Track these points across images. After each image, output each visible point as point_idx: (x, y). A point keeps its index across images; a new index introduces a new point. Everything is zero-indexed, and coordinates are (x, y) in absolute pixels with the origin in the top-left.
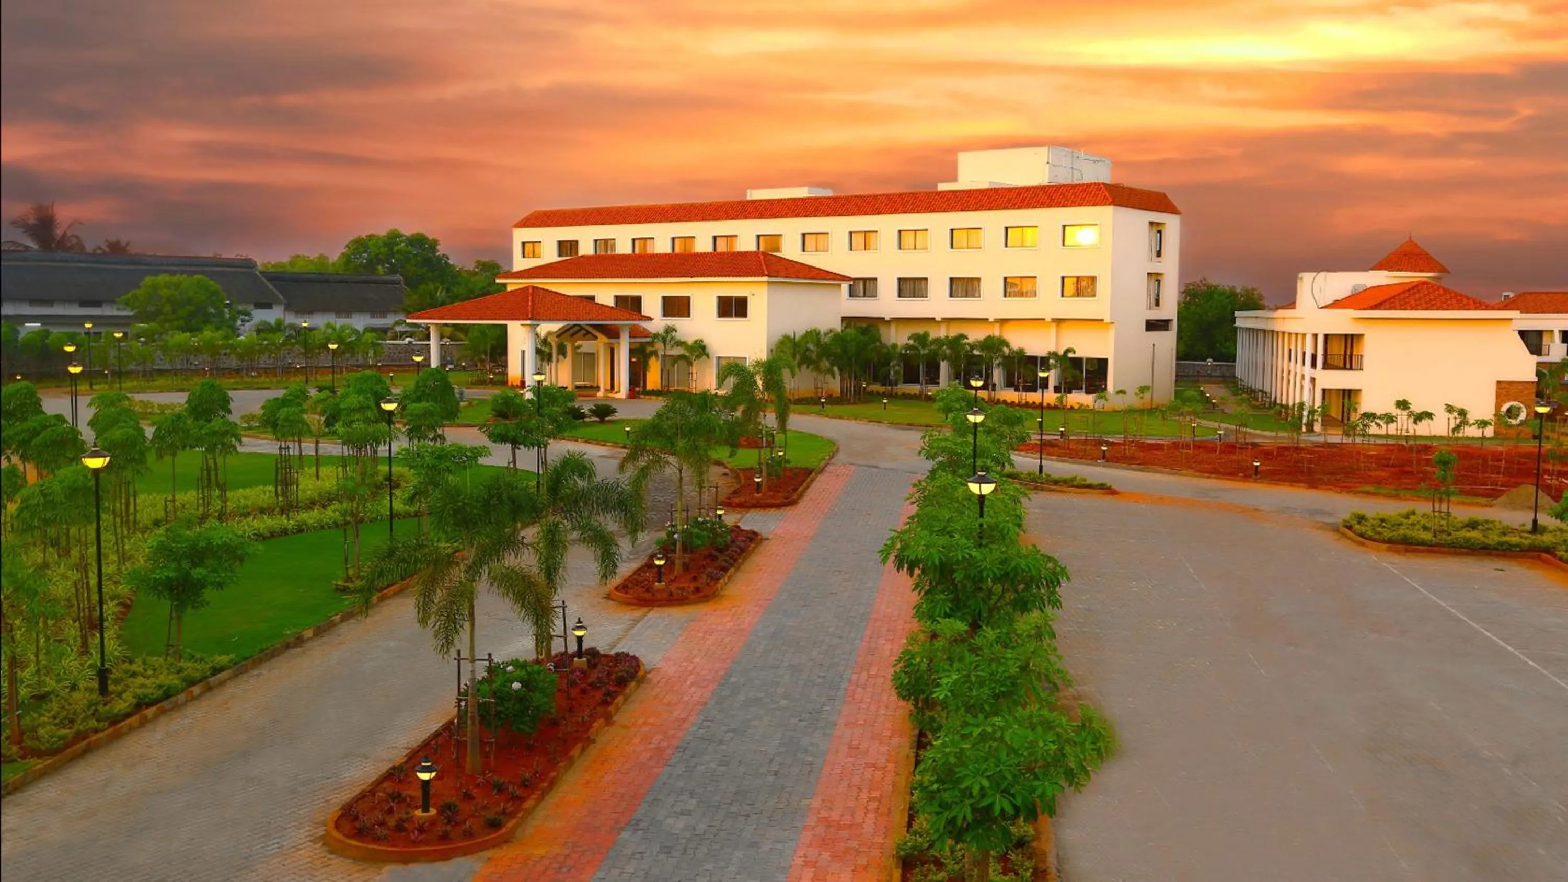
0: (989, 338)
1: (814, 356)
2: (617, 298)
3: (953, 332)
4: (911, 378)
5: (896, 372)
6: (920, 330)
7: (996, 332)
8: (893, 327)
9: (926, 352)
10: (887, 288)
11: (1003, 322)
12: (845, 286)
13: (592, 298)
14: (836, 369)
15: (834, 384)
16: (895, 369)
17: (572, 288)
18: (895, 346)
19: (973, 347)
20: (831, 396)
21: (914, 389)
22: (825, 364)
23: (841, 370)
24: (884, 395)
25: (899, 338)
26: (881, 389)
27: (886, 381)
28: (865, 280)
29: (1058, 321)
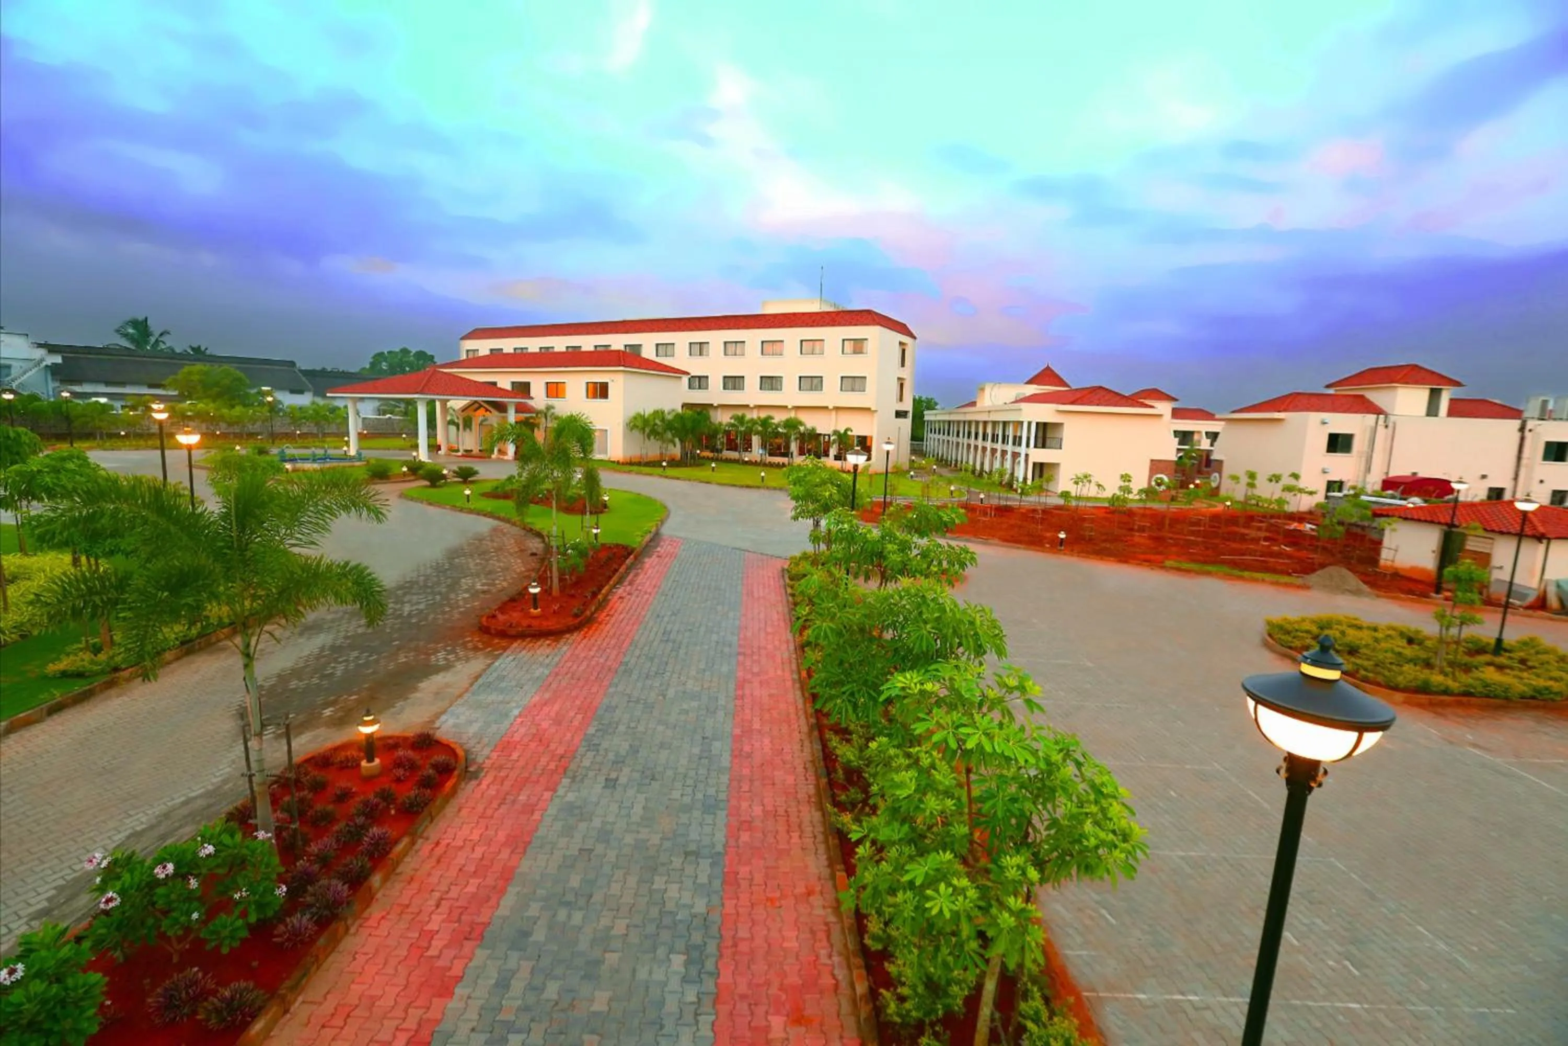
0: (787, 421)
1: (660, 430)
2: (513, 383)
3: (763, 415)
4: (732, 446)
5: (722, 443)
6: (739, 413)
7: (792, 415)
8: (719, 411)
9: (743, 429)
10: (716, 383)
11: (797, 408)
12: (685, 379)
13: (495, 384)
14: (677, 440)
15: (676, 450)
16: (721, 440)
17: (481, 376)
18: (720, 424)
19: (778, 426)
20: (673, 460)
21: (734, 455)
22: (669, 435)
23: (681, 441)
24: (713, 460)
25: (723, 419)
26: (711, 455)
27: (714, 450)
28: (700, 377)
29: (837, 409)
